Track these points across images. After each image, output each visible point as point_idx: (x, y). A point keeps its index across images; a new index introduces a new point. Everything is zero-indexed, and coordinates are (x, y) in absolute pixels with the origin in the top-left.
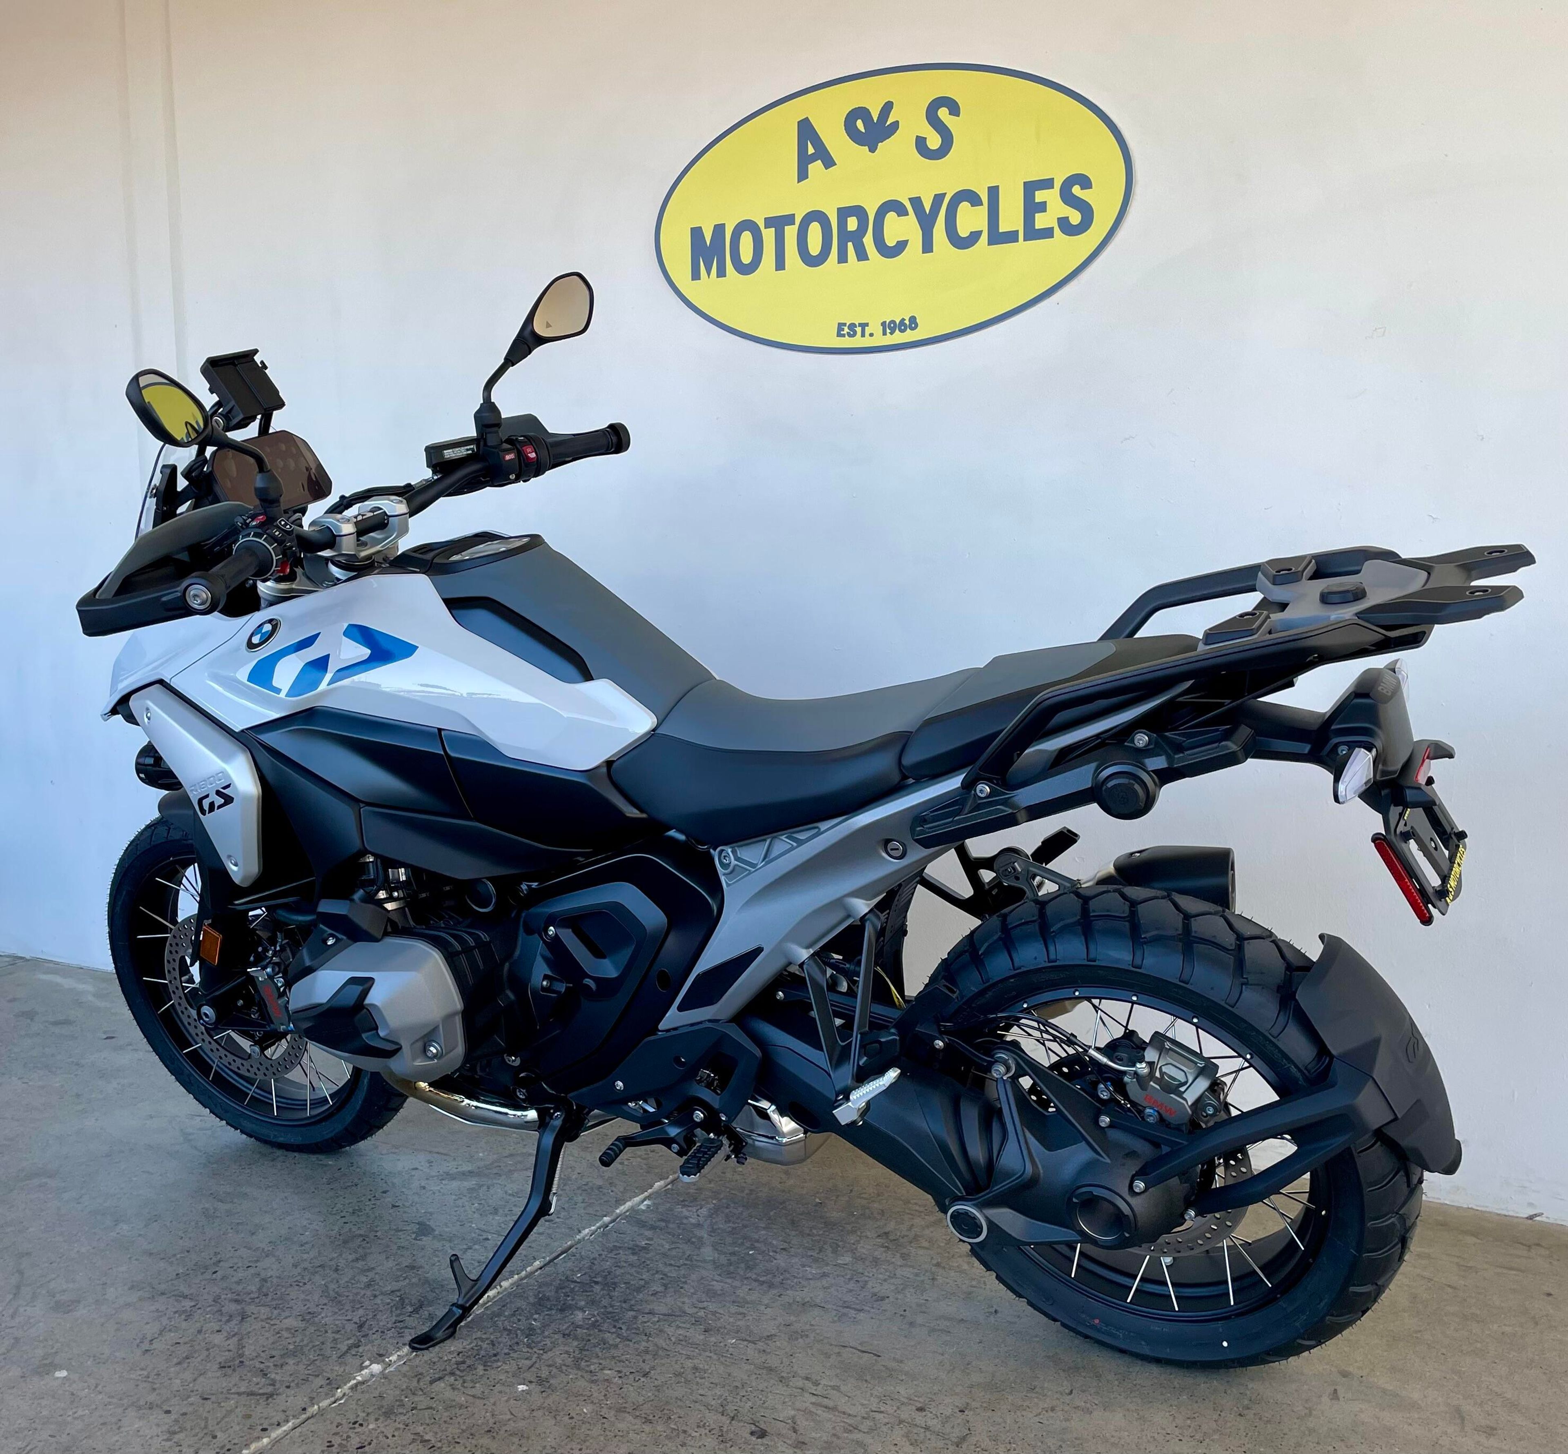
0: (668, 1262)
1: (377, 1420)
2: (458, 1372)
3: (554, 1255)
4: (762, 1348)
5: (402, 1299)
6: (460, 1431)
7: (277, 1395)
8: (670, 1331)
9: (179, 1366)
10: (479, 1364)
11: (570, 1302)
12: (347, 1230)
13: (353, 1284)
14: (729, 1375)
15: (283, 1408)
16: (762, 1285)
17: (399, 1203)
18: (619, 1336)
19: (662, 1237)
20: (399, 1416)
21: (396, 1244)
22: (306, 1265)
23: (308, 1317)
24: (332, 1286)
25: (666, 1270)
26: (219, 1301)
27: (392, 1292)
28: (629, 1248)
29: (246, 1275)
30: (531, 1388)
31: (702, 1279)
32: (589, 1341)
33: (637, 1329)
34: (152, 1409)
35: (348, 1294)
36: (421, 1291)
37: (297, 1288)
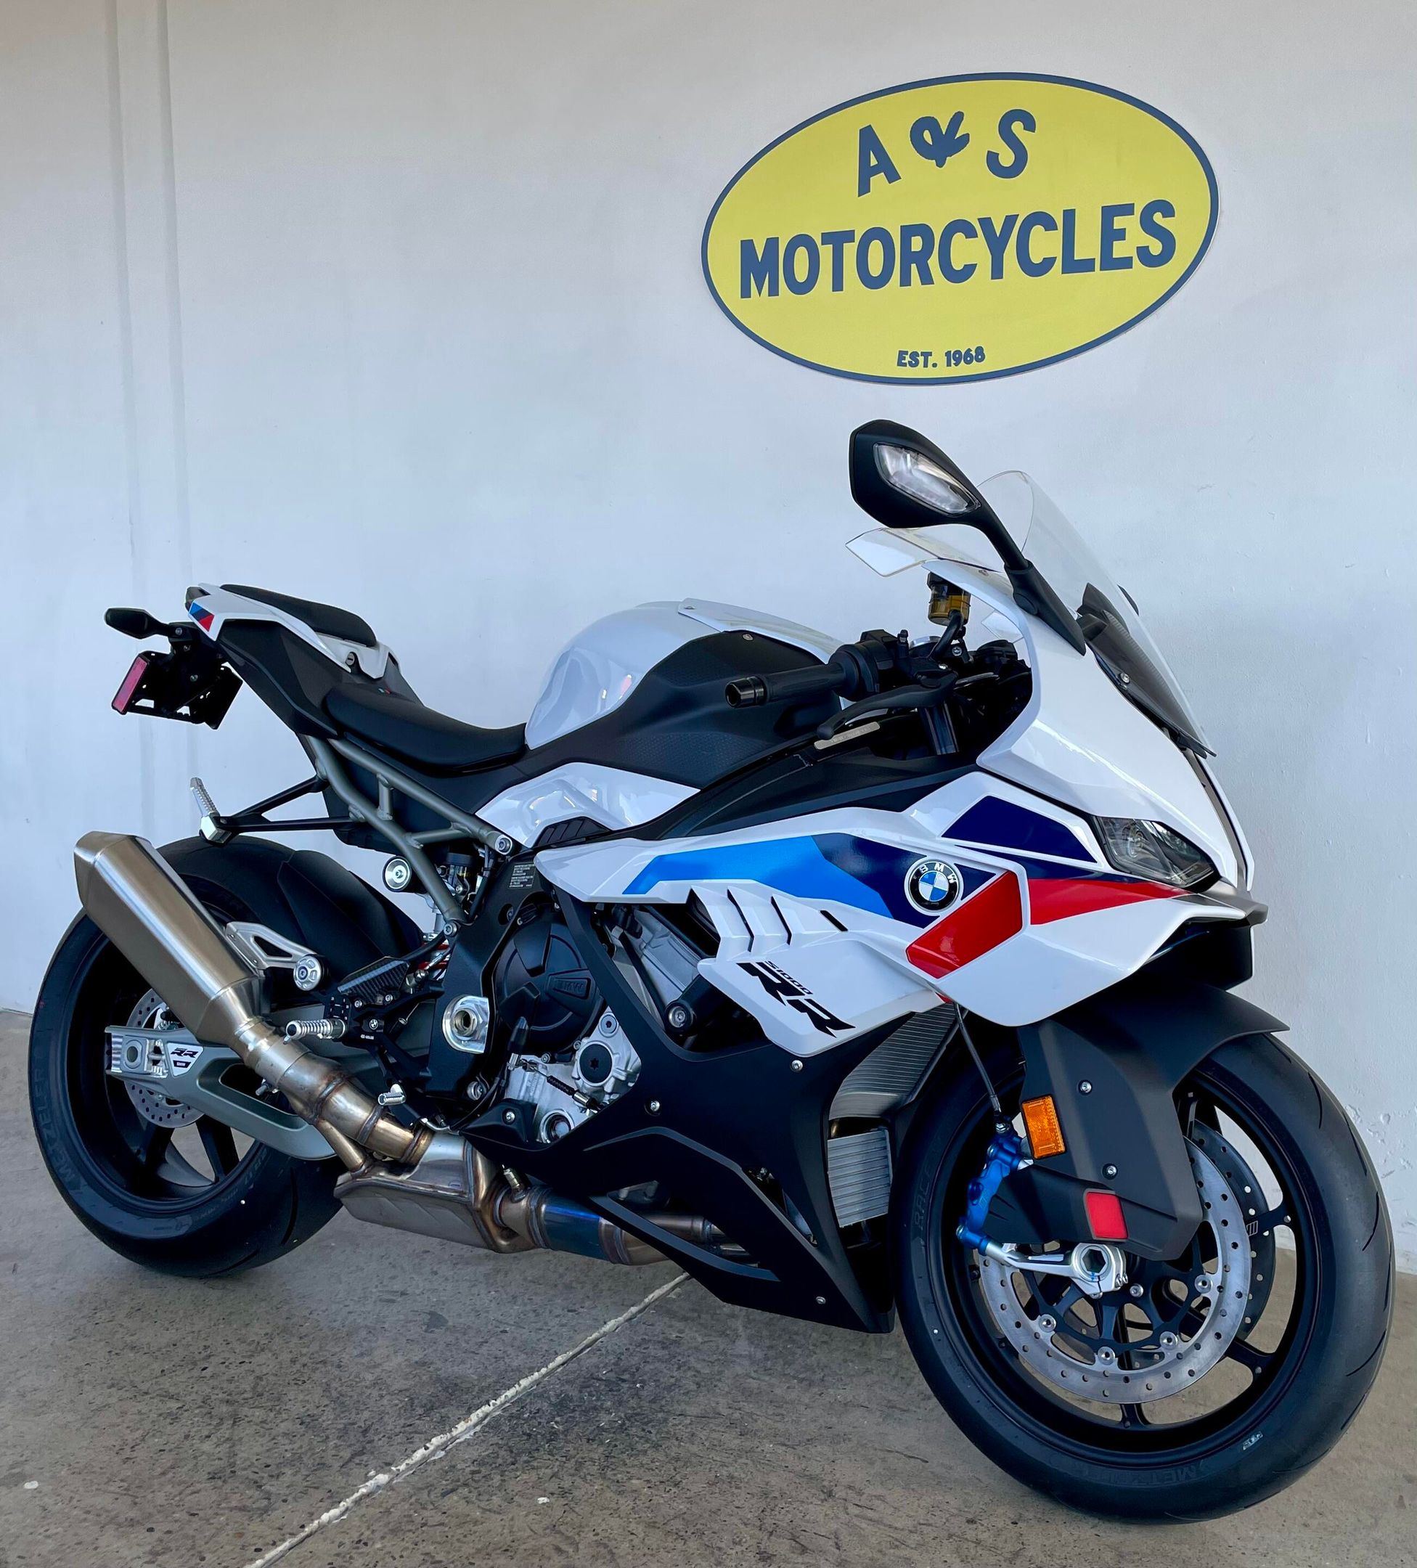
0: (700, 1357)
1: (383, 1538)
2: (474, 1484)
3: (578, 1349)
4: (803, 1454)
5: (411, 1399)
6: (474, 1551)
7: (272, 1510)
8: (703, 1435)
9: (163, 1479)
10: (495, 1473)
11: (595, 1402)
12: (350, 1320)
13: (357, 1382)
14: (767, 1484)
15: (277, 1526)
16: (801, 1382)
17: (410, 1291)
18: (647, 1441)
19: (694, 1329)
20: (408, 1534)
21: (405, 1336)
22: (304, 1360)
24: (335, 1384)
25: (698, 1366)
26: (209, 1401)
27: (401, 1391)
28: (659, 1342)
29: (238, 1371)
30: (553, 1500)
31: (737, 1375)
32: (616, 1446)
33: (668, 1433)
34: (132, 1526)
35: (352, 1393)
36: (431, 1389)
37: (296, 1387)
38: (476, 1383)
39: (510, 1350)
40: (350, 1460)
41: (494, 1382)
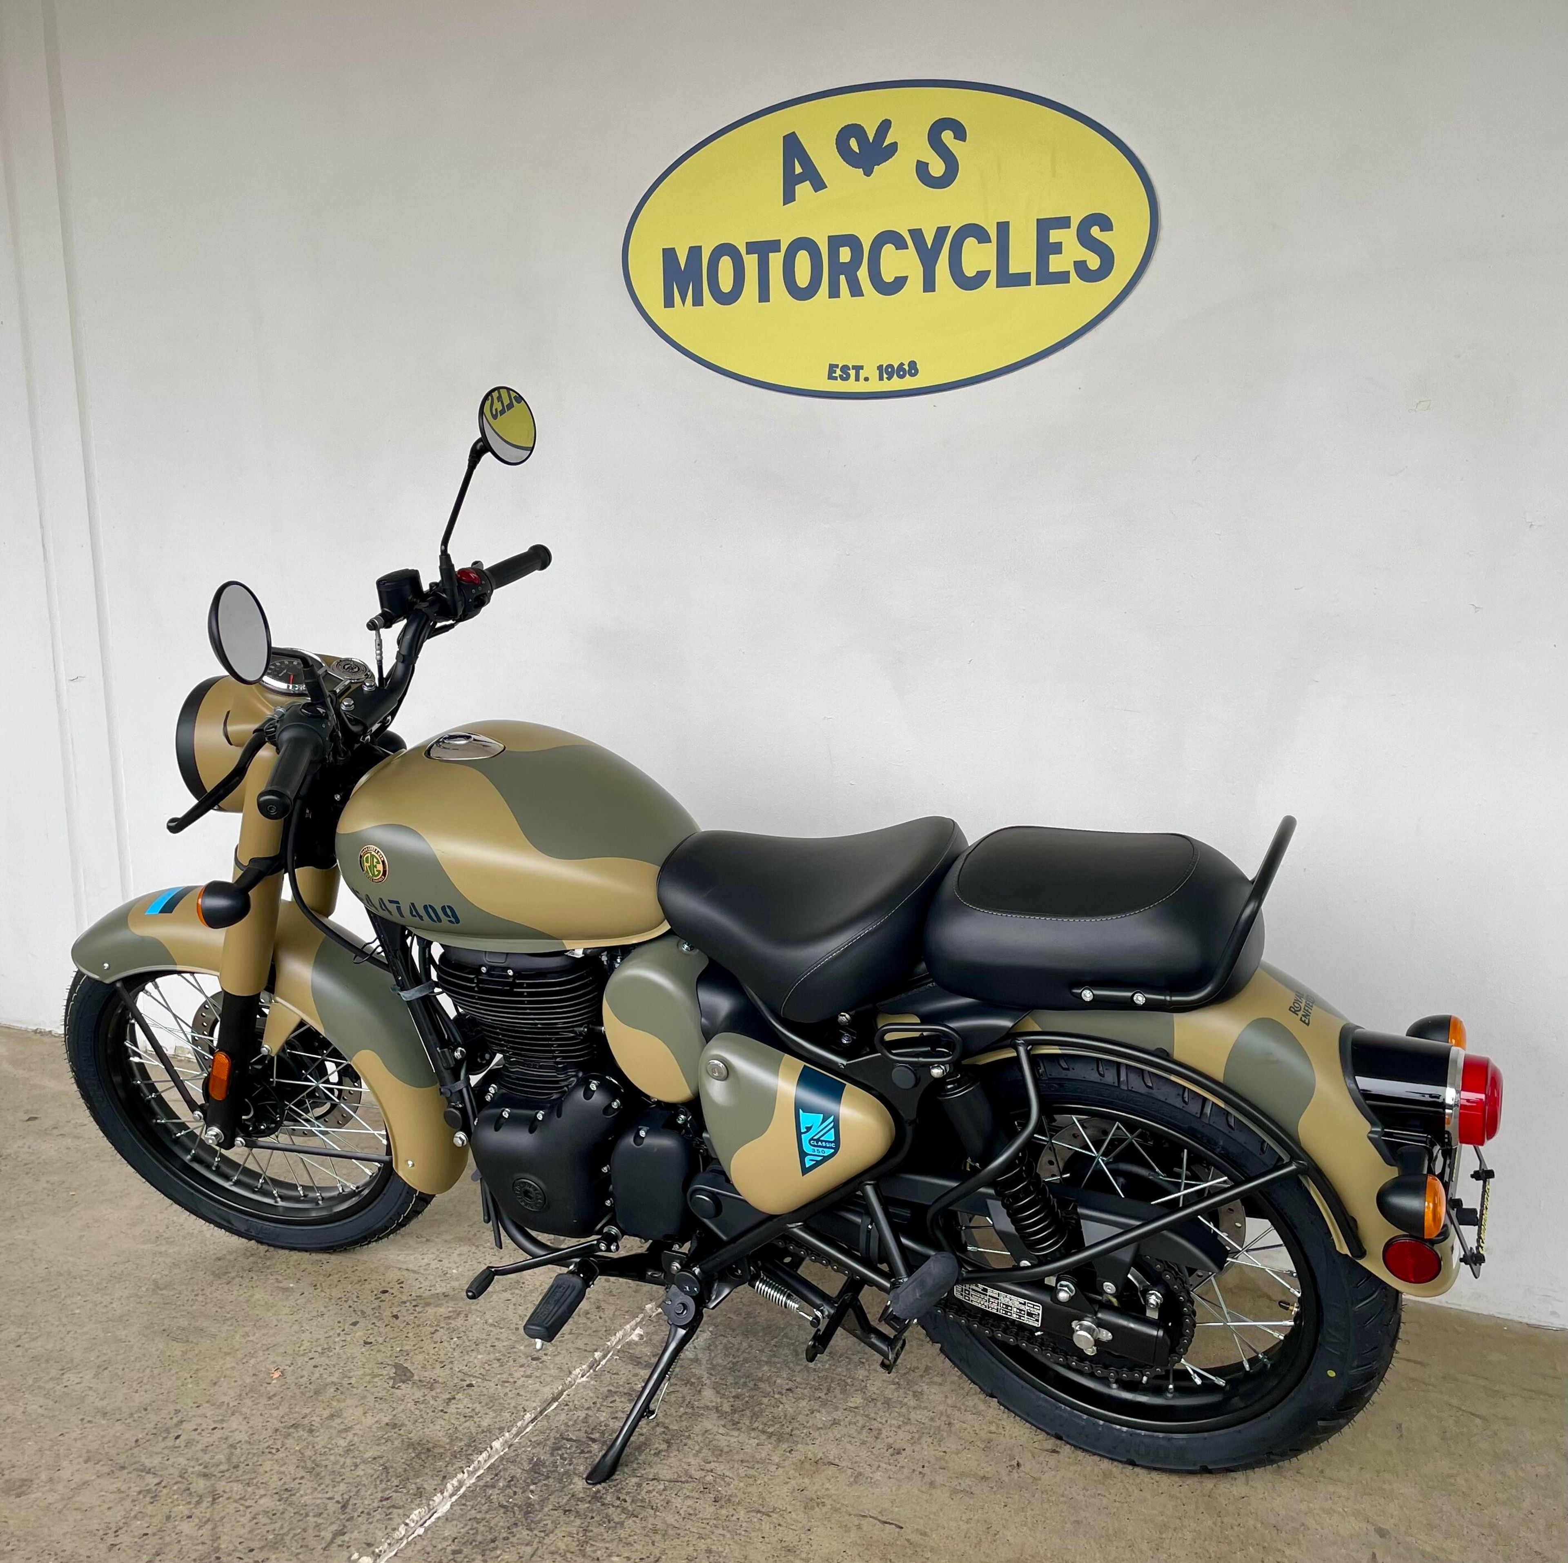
3: (545, 1405)
4: (778, 1521)
5: (385, 1468)
8: (677, 1502)
10: (476, 1553)
11: (568, 1467)
12: (317, 1375)
13: (330, 1449)
16: (770, 1437)
17: (373, 1340)
18: (624, 1510)
21: (373, 1394)
22: (277, 1424)
23: (286, 1494)
24: (308, 1453)
25: (667, 1421)
26: (186, 1475)
27: (375, 1458)
28: (625, 1394)
29: (211, 1440)
31: (706, 1431)
32: (592, 1518)
33: (643, 1501)
35: (326, 1463)
36: (405, 1456)
37: (270, 1456)
38: (448, 1447)
39: (478, 1408)
40: (332, 1542)
41: (466, 1445)
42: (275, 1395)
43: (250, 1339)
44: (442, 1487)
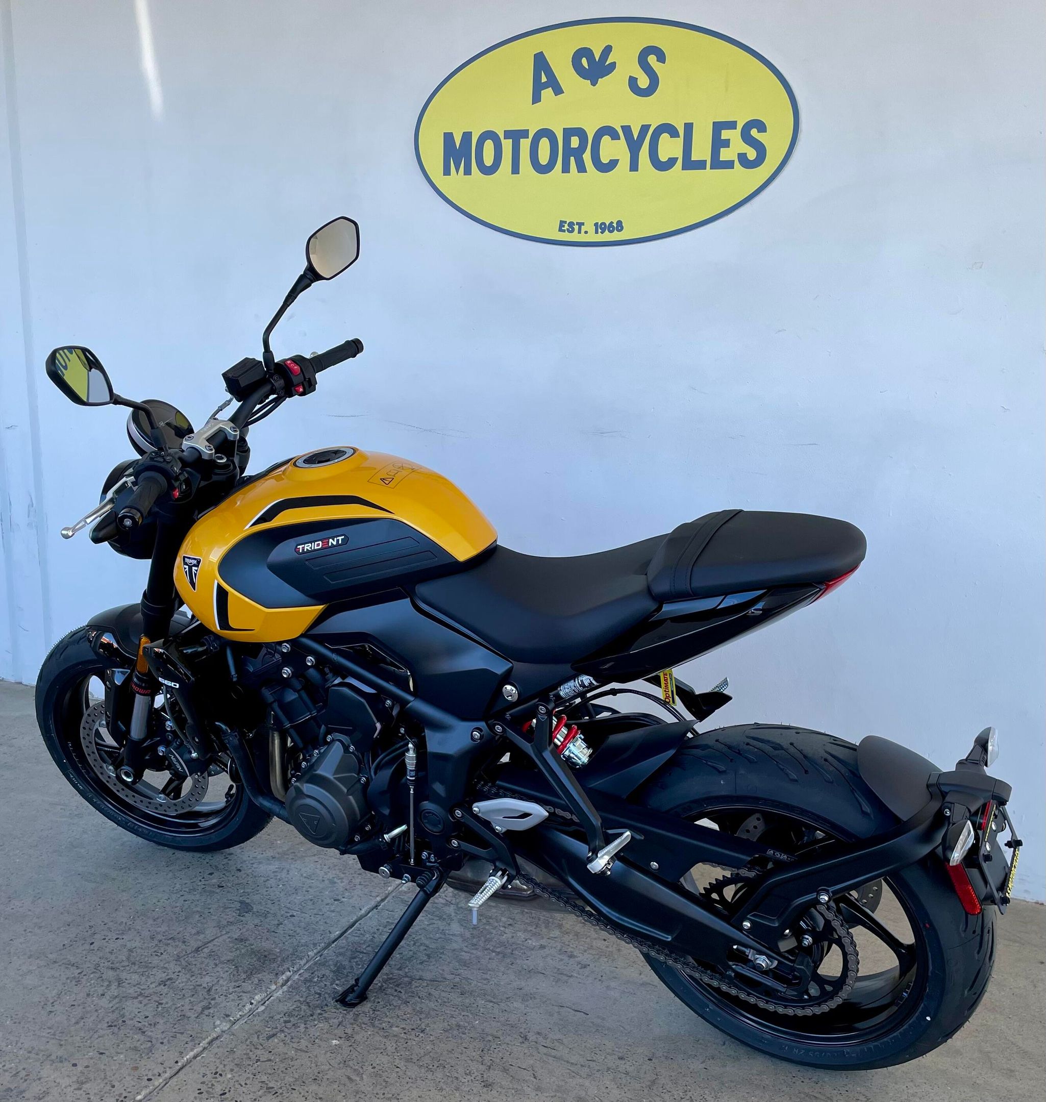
1: (232, 1070)
2: (286, 1030)
3: (344, 930)
4: (504, 1009)
5: (236, 967)
6: (294, 1080)
7: (155, 1050)
9: (77, 1027)
10: (301, 1022)
12: (186, 906)
15: (160, 1060)
16: (498, 955)
17: (224, 885)
18: (399, 998)
20: (248, 1067)
21: (225, 919)
22: (160, 937)
23: (168, 982)
24: (183, 955)
25: (427, 942)
27: (229, 961)
29: (115, 946)
30: (342, 1041)
31: (455, 950)
32: (379, 1002)
33: (413, 992)
34: (61, 1062)
36: (250, 960)
37: (157, 957)
38: (278, 954)
39: (298, 930)
40: (201, 1013)
41: (291, 954)
42: (158, 918)
43: (139, 881)
44: (275, 980)
